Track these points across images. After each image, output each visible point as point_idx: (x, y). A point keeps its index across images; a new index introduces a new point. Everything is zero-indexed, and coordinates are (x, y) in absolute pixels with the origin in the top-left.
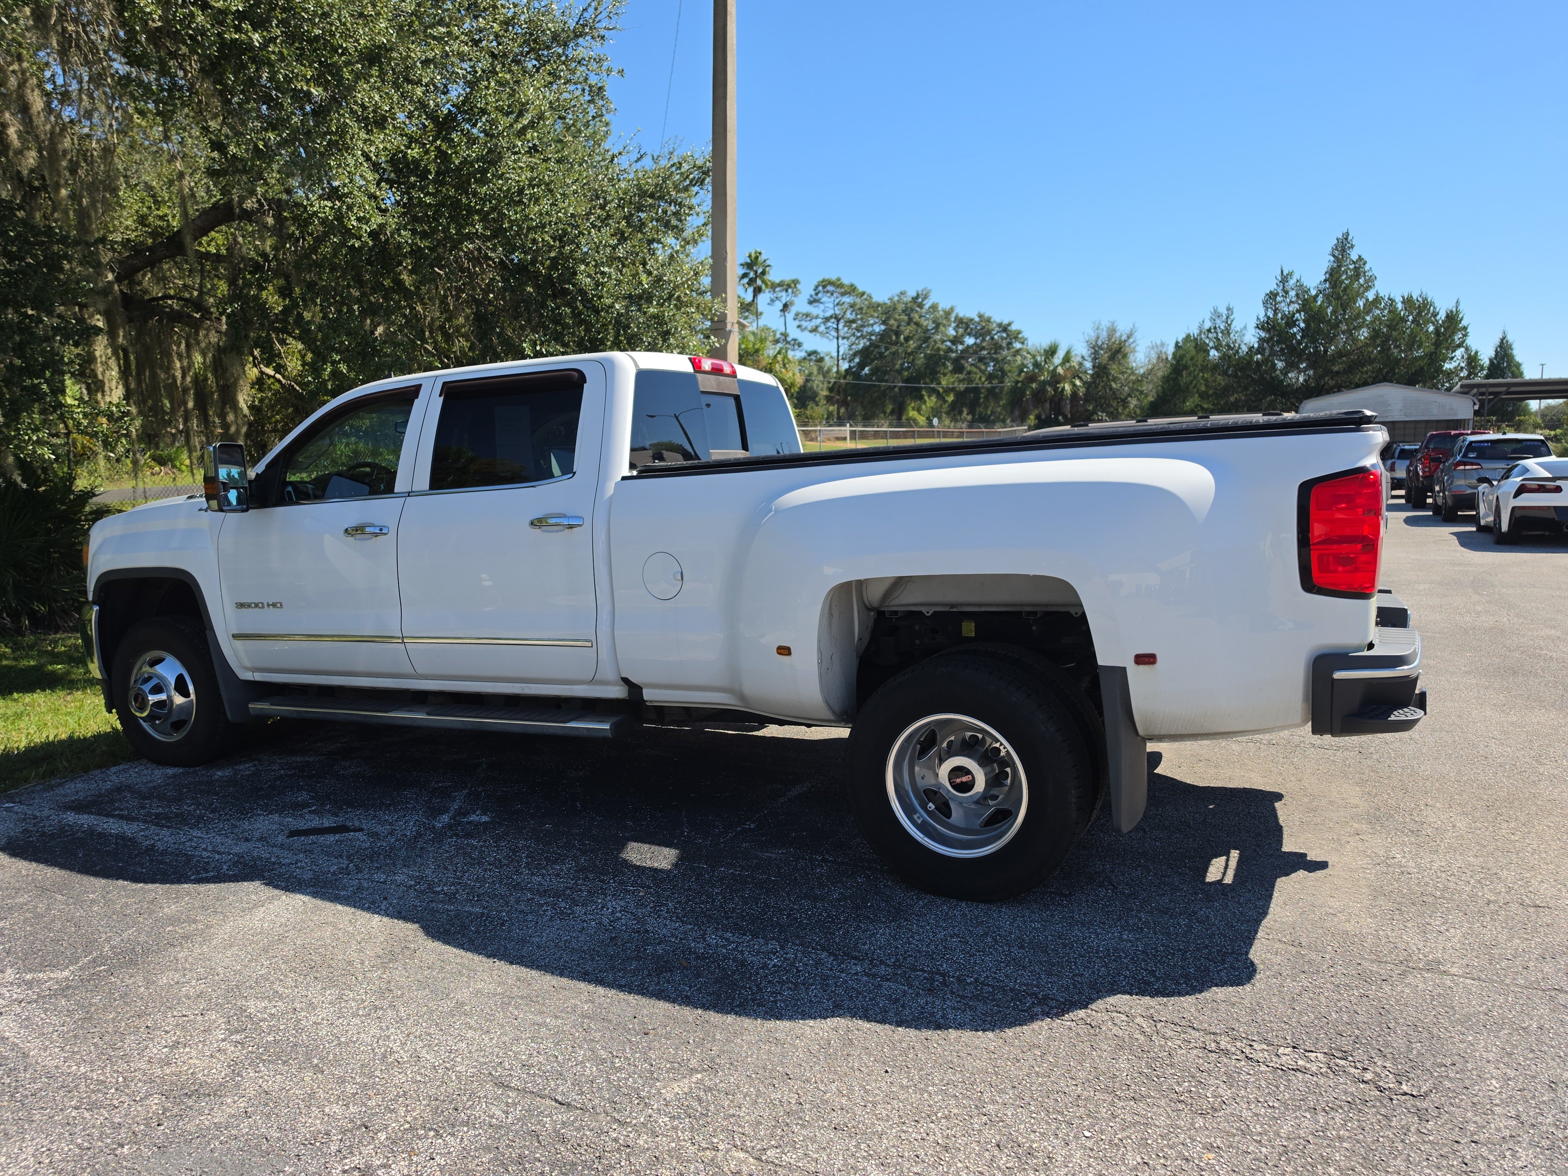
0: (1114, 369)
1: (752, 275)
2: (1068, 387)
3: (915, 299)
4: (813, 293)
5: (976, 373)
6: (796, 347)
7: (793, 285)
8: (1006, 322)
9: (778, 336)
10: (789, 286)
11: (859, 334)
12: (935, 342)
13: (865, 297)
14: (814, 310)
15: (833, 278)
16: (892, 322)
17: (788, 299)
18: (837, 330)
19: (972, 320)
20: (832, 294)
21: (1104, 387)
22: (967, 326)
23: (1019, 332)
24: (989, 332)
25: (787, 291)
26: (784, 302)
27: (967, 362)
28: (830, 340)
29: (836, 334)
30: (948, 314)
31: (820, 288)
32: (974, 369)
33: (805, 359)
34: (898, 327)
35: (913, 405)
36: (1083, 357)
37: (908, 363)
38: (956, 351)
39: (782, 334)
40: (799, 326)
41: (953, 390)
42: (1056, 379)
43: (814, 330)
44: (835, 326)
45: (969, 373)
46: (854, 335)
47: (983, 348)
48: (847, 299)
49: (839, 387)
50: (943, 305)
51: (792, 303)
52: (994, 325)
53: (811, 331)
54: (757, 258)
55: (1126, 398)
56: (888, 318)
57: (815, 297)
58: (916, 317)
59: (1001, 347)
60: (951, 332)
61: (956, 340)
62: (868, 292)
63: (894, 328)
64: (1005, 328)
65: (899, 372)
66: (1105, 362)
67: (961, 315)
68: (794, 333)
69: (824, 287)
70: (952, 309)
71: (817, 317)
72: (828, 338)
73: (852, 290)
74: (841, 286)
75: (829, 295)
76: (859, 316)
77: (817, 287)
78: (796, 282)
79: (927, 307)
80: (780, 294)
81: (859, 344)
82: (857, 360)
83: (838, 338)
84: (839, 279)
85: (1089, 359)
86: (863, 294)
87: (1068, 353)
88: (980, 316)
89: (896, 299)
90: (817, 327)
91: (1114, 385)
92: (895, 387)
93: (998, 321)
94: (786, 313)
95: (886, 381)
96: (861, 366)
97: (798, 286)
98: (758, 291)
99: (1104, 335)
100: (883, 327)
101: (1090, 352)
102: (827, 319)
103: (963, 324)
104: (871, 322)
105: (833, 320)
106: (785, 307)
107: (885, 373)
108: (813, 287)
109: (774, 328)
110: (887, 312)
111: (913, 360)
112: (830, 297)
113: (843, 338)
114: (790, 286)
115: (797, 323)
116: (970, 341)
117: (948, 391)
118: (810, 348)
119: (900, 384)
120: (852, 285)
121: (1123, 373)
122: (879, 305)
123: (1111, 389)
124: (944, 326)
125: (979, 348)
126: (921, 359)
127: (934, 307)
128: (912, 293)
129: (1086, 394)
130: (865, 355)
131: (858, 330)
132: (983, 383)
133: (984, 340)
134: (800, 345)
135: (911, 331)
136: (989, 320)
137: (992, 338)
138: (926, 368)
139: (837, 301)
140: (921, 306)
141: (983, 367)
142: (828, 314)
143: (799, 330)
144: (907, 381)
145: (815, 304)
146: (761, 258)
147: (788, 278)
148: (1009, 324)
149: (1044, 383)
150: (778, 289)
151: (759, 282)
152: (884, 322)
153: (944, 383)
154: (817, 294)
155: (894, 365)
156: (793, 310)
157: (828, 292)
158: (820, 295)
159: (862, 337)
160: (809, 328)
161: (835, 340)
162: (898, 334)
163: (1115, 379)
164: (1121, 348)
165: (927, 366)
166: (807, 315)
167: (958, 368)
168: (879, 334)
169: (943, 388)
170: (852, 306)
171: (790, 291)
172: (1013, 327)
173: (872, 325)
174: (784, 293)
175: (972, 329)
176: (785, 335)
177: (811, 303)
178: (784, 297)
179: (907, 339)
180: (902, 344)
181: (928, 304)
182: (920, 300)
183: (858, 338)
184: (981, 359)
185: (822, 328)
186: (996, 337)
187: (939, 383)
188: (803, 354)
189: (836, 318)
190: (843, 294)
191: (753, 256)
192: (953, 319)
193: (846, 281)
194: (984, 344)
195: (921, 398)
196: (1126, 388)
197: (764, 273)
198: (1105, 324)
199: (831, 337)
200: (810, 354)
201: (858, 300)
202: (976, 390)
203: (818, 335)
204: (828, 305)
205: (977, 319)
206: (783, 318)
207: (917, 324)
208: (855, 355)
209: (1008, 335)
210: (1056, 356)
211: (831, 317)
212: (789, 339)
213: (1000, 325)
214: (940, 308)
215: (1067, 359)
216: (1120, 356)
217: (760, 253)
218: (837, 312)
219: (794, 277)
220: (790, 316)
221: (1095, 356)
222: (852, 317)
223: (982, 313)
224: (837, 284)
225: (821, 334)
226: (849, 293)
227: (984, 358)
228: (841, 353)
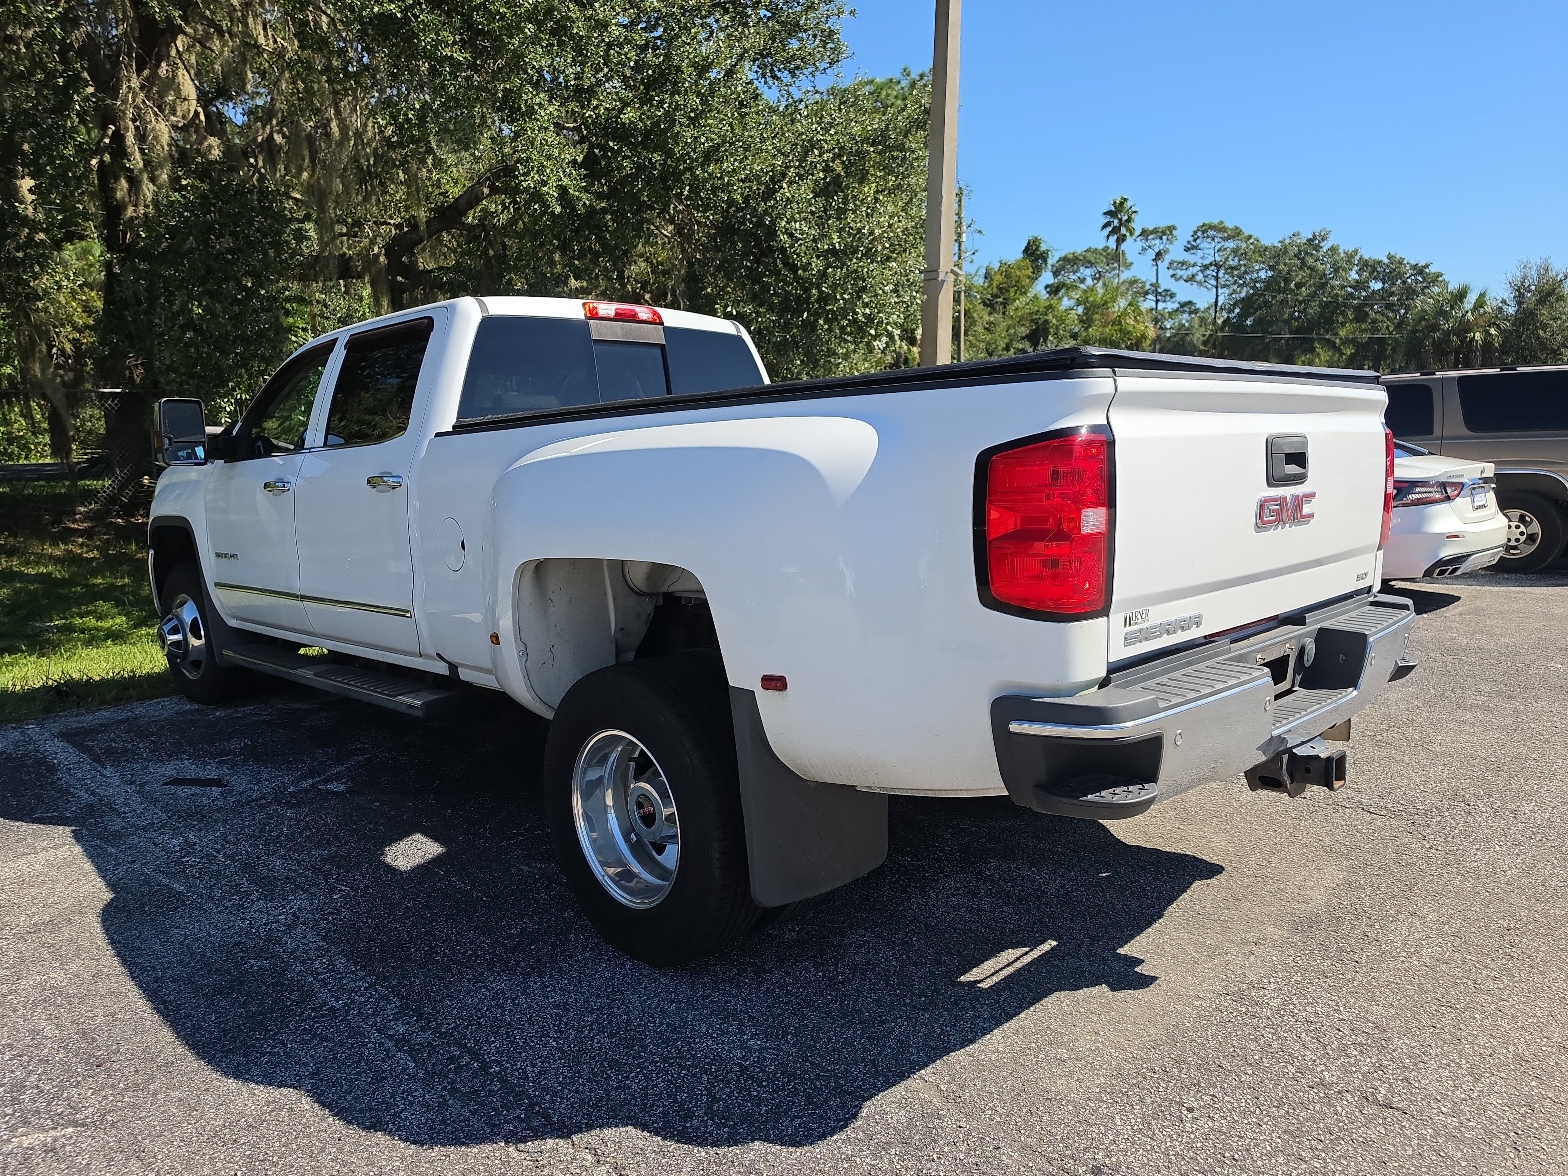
0: (1544, 314)
1: (1116, 223)
2: (1478, 336)
3: (1310, 241)
4: (1191, 239)
5: (1383, 321)
6: (1168, 298)
7: (1168, 232)
8: (1422, 263)
9: (1148, 287)
10: (1164, 233)
11: (1241, 282)
12: (1333, 287)
13: (1251, 241)
14: (1190, 258)
15: (1215, 222)
16: (1281, 267)
17: (1162, 247)
18: (1217, 278)
19: (1379, 262)
20: (1213, 239)
21: (1529, 337)
22: (1374, 269)
23: (1439, 275)
24: (1400, 275)
25: (1161, 238)
26: (1157, 250)
27: (1372, 309)
28: (1208, 289)
29: (1215, 283)
30: (1350, 257)
31: (1199, 234)
32: (1379, 317)
33: (1177, 310)
34: (1288, 273)
35: (1303, 358)
36: (1504, 302)
37: (1299, 312)
38: (1359, 298)
39: (1152, 285)
40: (1173, 276)
41: (1353, 341)
42: (1464, 328)
43: (1191, 279)
44: (1215, 274)
45: (1374, 321)
46: (1235, 283)
47: (1392, 294)
48: (1231, 244)
49: (1215, 340)
50: (1345, 247)
51: (1166, 251)
52: (1408, 267)
53: (1186, 281)
54: (1122, 204)
55: (1559, 349)
56: (1277, 263)
57: (1194, 243)
58: (1310, 261)
59: (1415, 292)
60: (1353, 275)
61: (1359, 285)
62: (1255, 236)
63: (1284, 273)
64: (1420, 270)
65: (1287, 322)
66: (1531, 306)
67: (1366, 257)
68: (1166, 283)
69: (1203, 232)
70: (1356, 252)
71: (1195, 265)
72: (1206, 287)
73: (1237, 233)
74: (1224, 229)
75: (1209, 240)
76: (1242, 262)
77: (1195, 232)
78: (1171, 228)
79: (1325, 249)
80: (1153, 242)
81: (1240, 292)
82: (1237, 310)
83: (1217, 287)
84: (1222, 223)
85: (1512, 304)
86: (1250, 237)
87: (1482, 295)
88: (1390, 257)
89: (1288, 241)
90: (1193, 276)
91: (1541, 332)
92: (1282, 338)
93: (1413, 263)
94: (1159, 263)
95: (1271, 333)
96: (1243, 316)
97: (1174, 232)
98: (1121, 240)
99: (1534, 275)
100: (1270, 273)
101: (1512, 295)
102: (1206, 267)
103: (1370, 267)
104: (1257, 268)
105: (1213, 268)
106: (1159, 255)
107: (1271, 323)
108: (1192, 233)
109: (1144, 280)
110: (1274, 256)
111: (1305, 309)
112: (1210, 243)
113: (1223, 287)
114: (1166, 233)
115: (1171, 272)
116: (1376, 286)
117: (1346, 342)
118: (1184, 299)
119: (1288, 336)
120: (1237, 228)
121: (1555, 319)
122: (1266, 249)
123: (1538, 337)
124: (1344, 269)
125: (1386, 293)
126: (1314, 309)
127: (1334, 250)
128: (1307, 235)
129: (1502, 346)
130: (1247, 305)
131: (1240, 278)
132: (1391, 333)
133: (1394, 284)
134: (1172, 295)
135: (1303, 277)
136: (1401, 262)
137: (1404, 282)
138: (1319, 318)
139: (1218, 246)
140: (1317, 248)
141: (1391, 315)
142: (1207, 262)
143: (1173, 280)
144: (1297, 332)
145: (1192, 251)
146: (1127, 205)
147: (1163, 224)
148: (1427, 266)
149: (1447, 333)
150: (1150, 237)
151: (1123, 231)
152: (1271, 268)
153: (1342, 333)
154: (1195, 240)
155: (1282, 315)
156: (1168, 258)
157: (1208, 237)
158: (1198, 241)
159: (1245, 284)
160: (1185, 277)
161: (1214, 289)
162: (1287, 281)
163: (1544, 327)
164: (1554, 290)
165: (1321, 315)
166: (1183, 263)
167: (1361, 315)
168: (1264, 281)
169: (1341, 339)
170: (1235, 251)
171: (1164, 238)
172: (1433, 269)
173: (1258, 271)
174: (1158, 241)
175: (1379, 273)
176: (1155, 286)
177: (1187, 250)
178: (1158, 245)
179: (1299, 285)
180: (1292, 291)
181: (1326, 246)
182: (1317, 242)
183: (1240, 286)
184: (1390, 306)
185: (1200, 277)
186: (1409, 280)
187: (1337, 334)
188: (1176, 306)
189: (1216, 265)
190: (1225, 239)
191: (1118, 202)
192: (1356, 262)
193: (1230, 225)
194: (1394, 289)
195: (1312, 350)
196: (1559, 338)
197: (1129, 220)
198: (1535, 261)
199: (1210, 286)
200: (1183, 305)
201: (1243, 245)
202: (1382, 341)
203: (1195, 284)
204: (1208, 252)
205: (1386, 261)
206: (1155, 267)
207: (1312, 269)
208: (1235, 305)
209: (1424, 278)
210: (1466, 300)
211: (1211, 264)
212: (1160, 290)
213: (1415, 267)
214: (1341, 251)
215: (1480, 303)
216: (1552, 299)
217: (1125, 199)
218: (1218, 259)
219: (1170, 224)
220: (1163, 265)
221: (1520, 299)
222: (1233, 263)
223: (1392, 253)
224: (1219, 228)
225: (1199, 283)
226: (1233, 237)
227: (1393, 305)
228: (1220, 303)
